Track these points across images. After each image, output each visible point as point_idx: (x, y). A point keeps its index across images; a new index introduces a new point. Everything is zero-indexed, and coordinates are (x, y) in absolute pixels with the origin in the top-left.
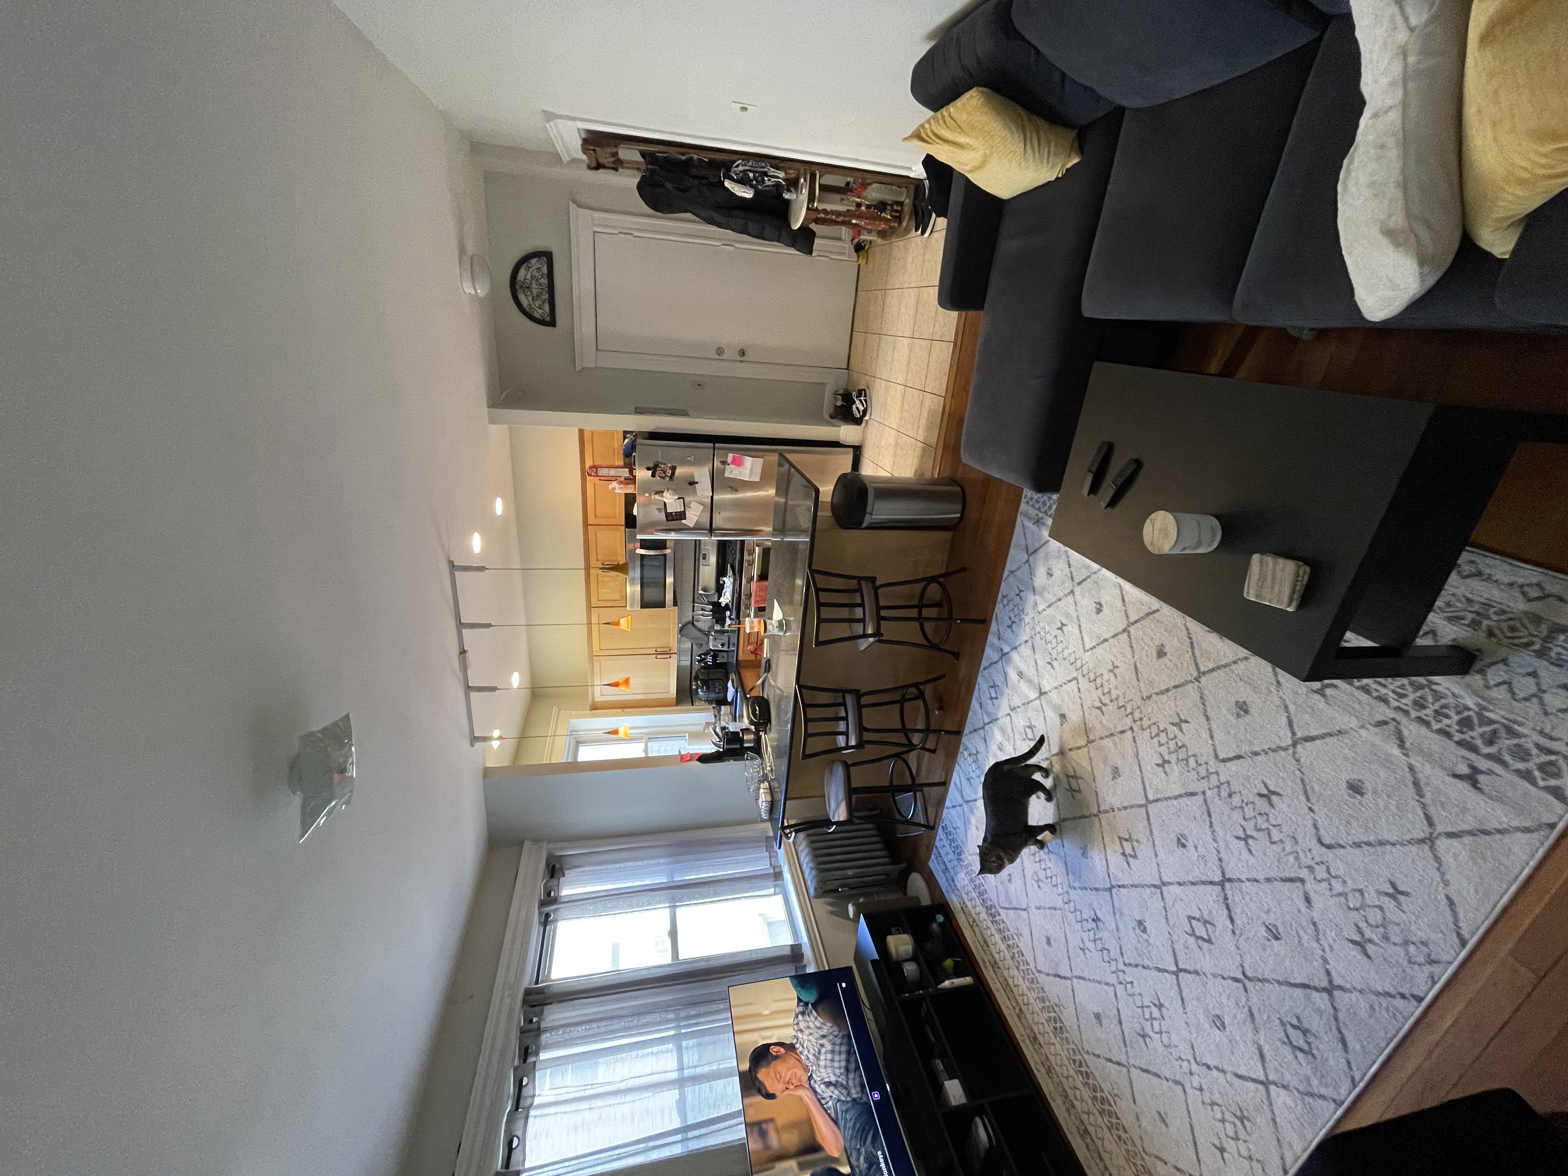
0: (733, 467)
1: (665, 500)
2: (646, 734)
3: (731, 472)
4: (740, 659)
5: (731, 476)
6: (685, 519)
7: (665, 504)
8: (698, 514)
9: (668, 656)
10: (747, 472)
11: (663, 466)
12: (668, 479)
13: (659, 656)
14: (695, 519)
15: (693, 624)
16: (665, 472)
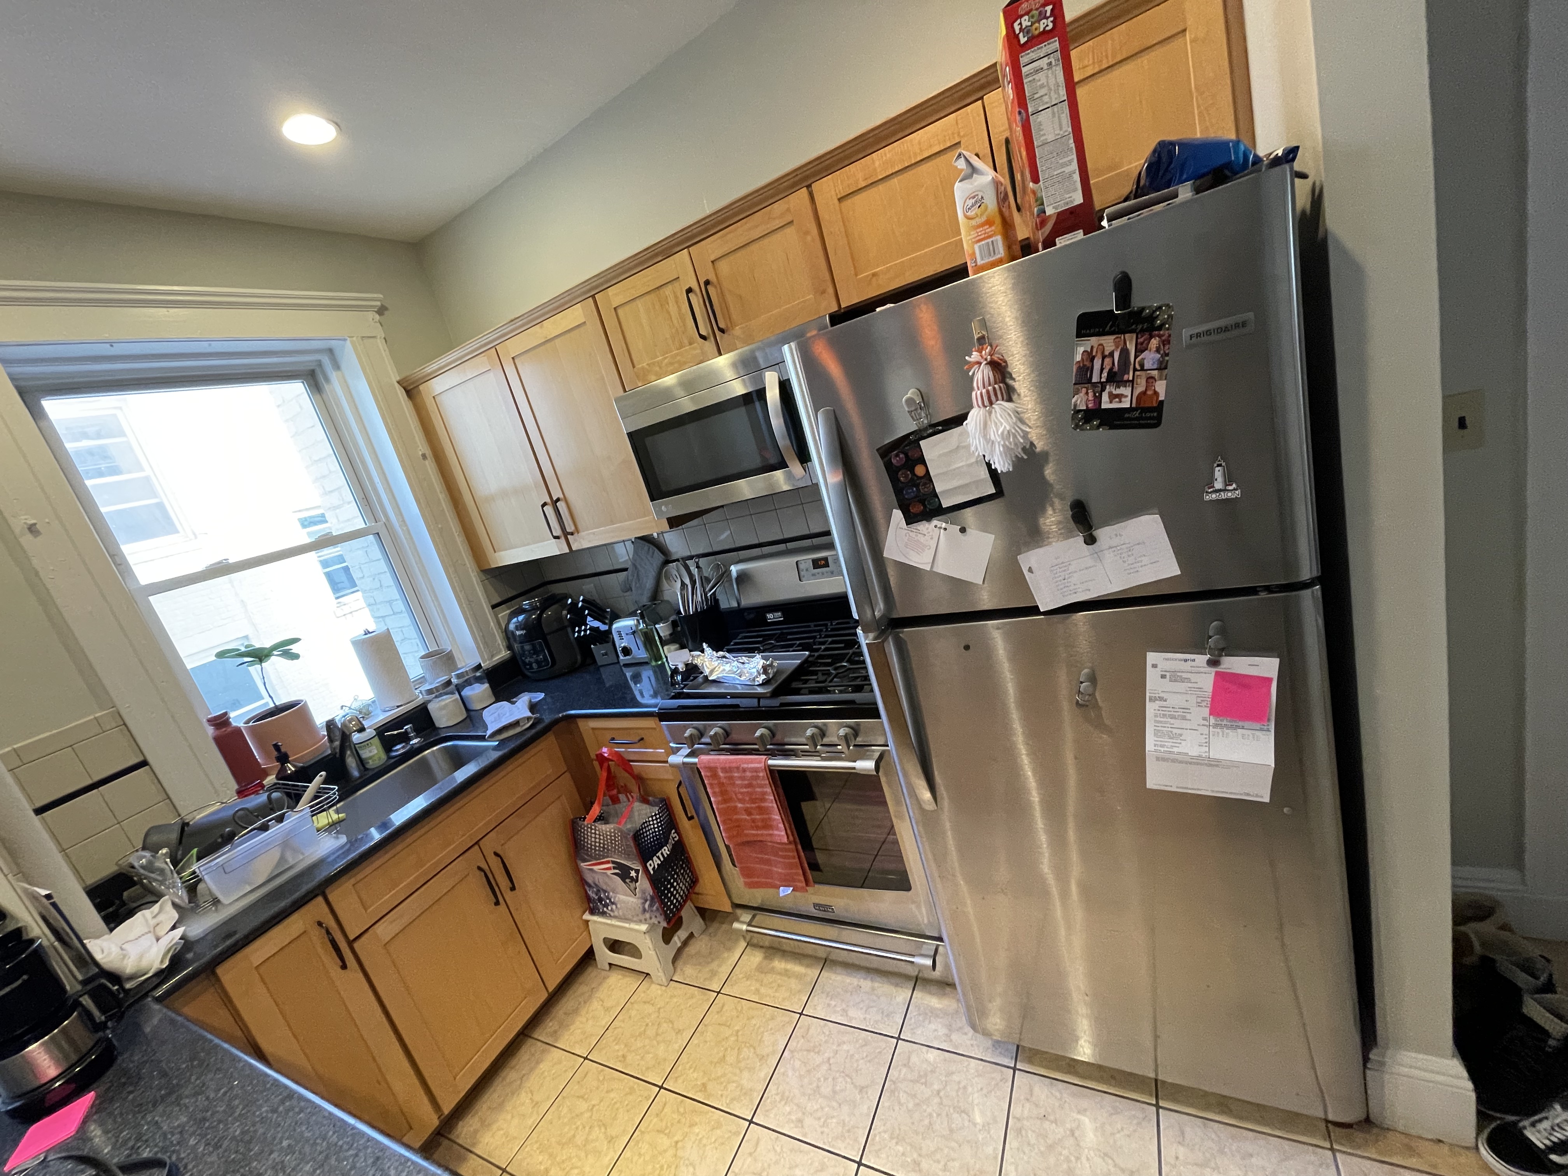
0: (1206, 680)
1: (975, 416)
2: (388, 526)
3: (1175, 677)
4: (583, 724)
5: (1152, 676)
6: (910, 519)
7: (959, 420)
8: (940, 569)
9: (557, 531)
10: (1190, 746)
11: (1150, 358)
12: (1081, 400)
13: (549, 510)
14: (920, 560)
15: (667, 562)
16: (1115, 378)
